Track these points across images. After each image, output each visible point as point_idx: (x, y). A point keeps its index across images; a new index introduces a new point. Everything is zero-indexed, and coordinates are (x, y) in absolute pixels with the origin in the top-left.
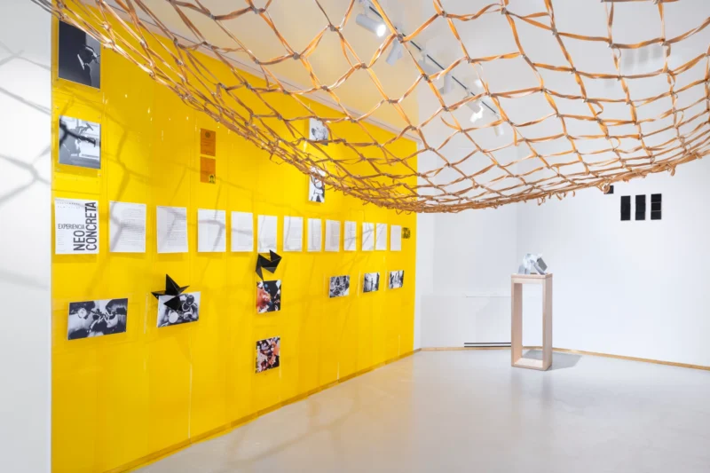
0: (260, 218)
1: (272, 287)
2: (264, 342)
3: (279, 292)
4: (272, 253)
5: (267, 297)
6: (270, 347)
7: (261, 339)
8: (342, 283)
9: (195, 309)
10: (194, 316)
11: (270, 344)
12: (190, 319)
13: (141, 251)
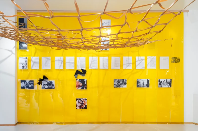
0: (78, 58)
1: (82, 81)
2: (80, 99)
3: (86, 83)
4: (82, 70)
5: (81, 84)
6: (82, 102)
7: (78, 98)
8: (121, 82)
9: (53, 85)
10: (53, 87)
11: (82, 100)
12: (51, 88)
13: (38, 69)
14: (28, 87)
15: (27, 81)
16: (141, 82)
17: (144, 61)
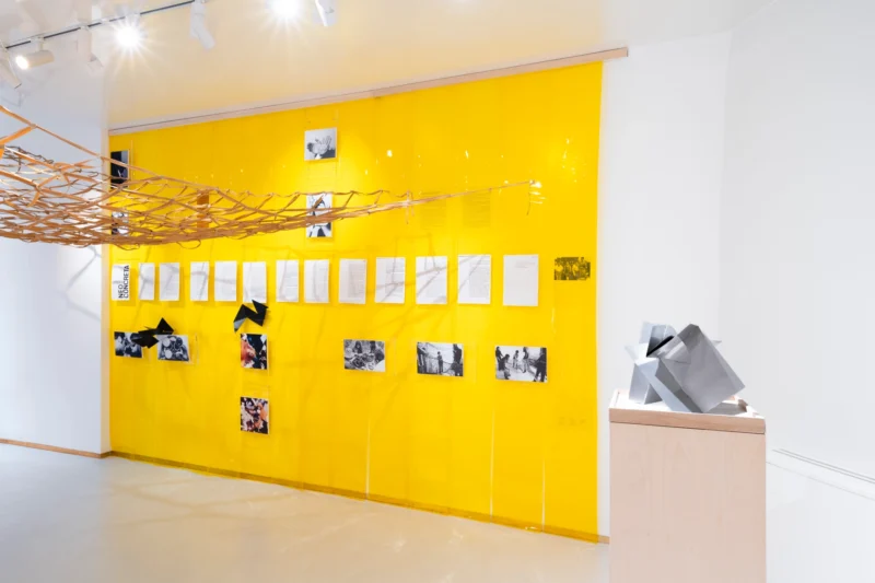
0: (246, 266)
1: (255, 340)
2: (249, 400)
3: (264, 348)
4: (255, 303)
5: (252, 351)
6: (256, 408)
7: (245, 396)
8: (367, 351)
9: (185, 351)
10: (185, 356)
11: (256, 403)
12: (180, 358)
13: (153, 298)
14: (129, 351)
15: (128, 336)
16: (433, 352)
17: (444, 274)
